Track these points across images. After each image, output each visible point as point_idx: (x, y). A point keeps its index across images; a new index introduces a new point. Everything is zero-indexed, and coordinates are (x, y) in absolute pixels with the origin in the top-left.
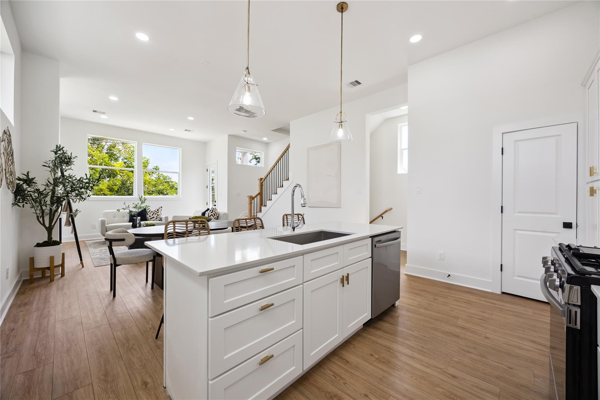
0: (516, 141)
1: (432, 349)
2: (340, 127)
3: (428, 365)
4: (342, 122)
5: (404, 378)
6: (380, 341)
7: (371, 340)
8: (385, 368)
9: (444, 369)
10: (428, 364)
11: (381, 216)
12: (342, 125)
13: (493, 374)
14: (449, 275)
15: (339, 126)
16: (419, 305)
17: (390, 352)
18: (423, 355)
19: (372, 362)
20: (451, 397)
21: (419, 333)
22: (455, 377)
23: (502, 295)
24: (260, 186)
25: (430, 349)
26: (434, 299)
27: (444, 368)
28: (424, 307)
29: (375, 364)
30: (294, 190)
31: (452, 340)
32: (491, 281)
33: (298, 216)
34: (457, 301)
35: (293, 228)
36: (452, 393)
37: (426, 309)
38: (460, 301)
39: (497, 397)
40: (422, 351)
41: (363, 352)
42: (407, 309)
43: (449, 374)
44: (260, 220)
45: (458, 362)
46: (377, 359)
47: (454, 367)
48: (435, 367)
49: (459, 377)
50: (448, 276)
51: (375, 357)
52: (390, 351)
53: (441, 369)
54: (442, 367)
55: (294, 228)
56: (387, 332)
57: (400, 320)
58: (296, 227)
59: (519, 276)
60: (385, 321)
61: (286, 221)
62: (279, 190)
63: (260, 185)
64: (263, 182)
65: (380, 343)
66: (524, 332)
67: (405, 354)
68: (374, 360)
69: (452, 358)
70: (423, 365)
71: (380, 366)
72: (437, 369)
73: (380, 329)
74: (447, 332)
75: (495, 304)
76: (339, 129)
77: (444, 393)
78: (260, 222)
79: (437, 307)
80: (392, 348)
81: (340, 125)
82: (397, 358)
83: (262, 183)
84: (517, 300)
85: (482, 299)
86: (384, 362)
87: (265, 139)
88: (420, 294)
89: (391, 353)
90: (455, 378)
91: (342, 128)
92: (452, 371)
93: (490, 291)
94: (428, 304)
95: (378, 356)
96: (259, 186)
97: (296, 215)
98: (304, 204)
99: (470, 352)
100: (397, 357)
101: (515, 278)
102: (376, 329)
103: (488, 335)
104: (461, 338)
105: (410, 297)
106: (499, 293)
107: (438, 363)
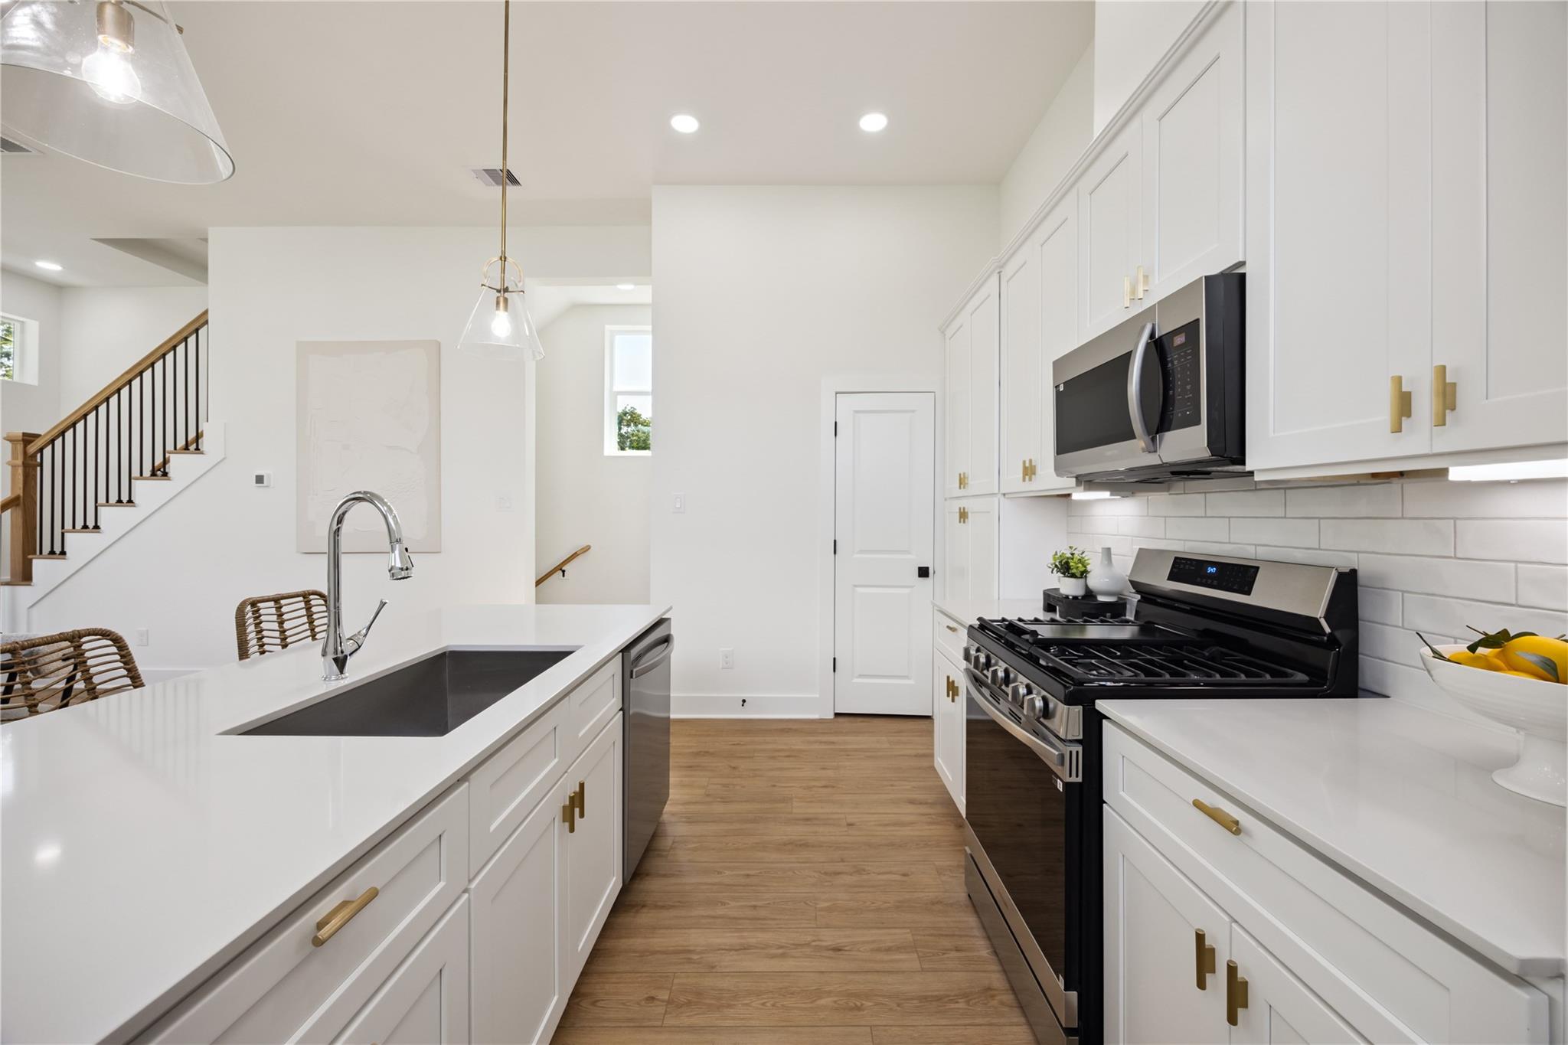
0: (857, 412)
1: (774, 903)
2: (502, 304)
3: (780, 951)
4: (506, 290)
5: (750, 1019)
6: (658, 941)
7: (635, 952)
8: (698, 1020)
9: (814, 941)
10: (781, 947)
11: (560, 569)
12: (506, 300)
13: (889, 903)
14: (744, 701)
15: (498, 303)
16: (708, 795)
17: (690, 961)
18: (763, 930)
19: (659, 1023)
20: (851, 1004)
21: (734, 873)
22: (840, 950)
23: (836, 719)
24: (20, 471)
25: (769, 904)
26: (731, 767)
27: (814, 938)
28: (722, 798)
29: (670, 1021)
30: (344, 514)
31: (801, 861)
32: (818, 696)
33: (307, 602)
34: (773, 758)
35: (335, 660)
36: (850, 995)
37: (725, 801)
38: (779, 756)
39: (913, 952)
40: (759, 919)
41: (623, 1004)
42: (685, 817)
43: (828, 949)
44: (110, 643)
45: (829, 910)
46: (669, 1002)
47: (828, 927)
48: (797, 946)
49: (846, 946)
50: (742, 703)
51: (663, 1001)
52: (689, 959)
53: (808, 945)
54: (809, 938)
55: (341, 663)
56: (663, 907)
57: (682, 855)
58: (350, 655)
59: (860, 676)
60: (647, 875)
61: (251, 628)
62: (146, 490)
63: (19, 462)
64: (41, 450)
65: (658, 949)
66: (894, 788)
67: (727, 947)
68: (662, 1010)
69: (816, 904)
70: (773, 956)
71: (685, 1020)
72: (803, 950)
73: (644, 906)
74: (785, 844)
75: (833, 743)
76: (497, 312)
77: (836, 1006)
78: (114, 650)
79: (744, 787)
80: (692, 948)
81: (502, 299)
82: (714, 970)
83: (34, 456)
84: (860, 723)
85: (812, 739)
86: (689, 1003)
87: (48, 267)
88: (698, 766)
89: (694, 963)
90: (840, 953)
91: (506, 308)
92: (829, 938)
93: (816, 716)
94: (724, 785)
95: (668, 992)
96: (14, 467)
97: (298, 596)
98: (402, 569)
99: (839, 873)
100: (713, 967)
101: (856, 680)
102: (634, 910)
103: (851, 819)
104: (813, 846)
105: (682, 781)
106: (832, 716)
107: (797, 932)
